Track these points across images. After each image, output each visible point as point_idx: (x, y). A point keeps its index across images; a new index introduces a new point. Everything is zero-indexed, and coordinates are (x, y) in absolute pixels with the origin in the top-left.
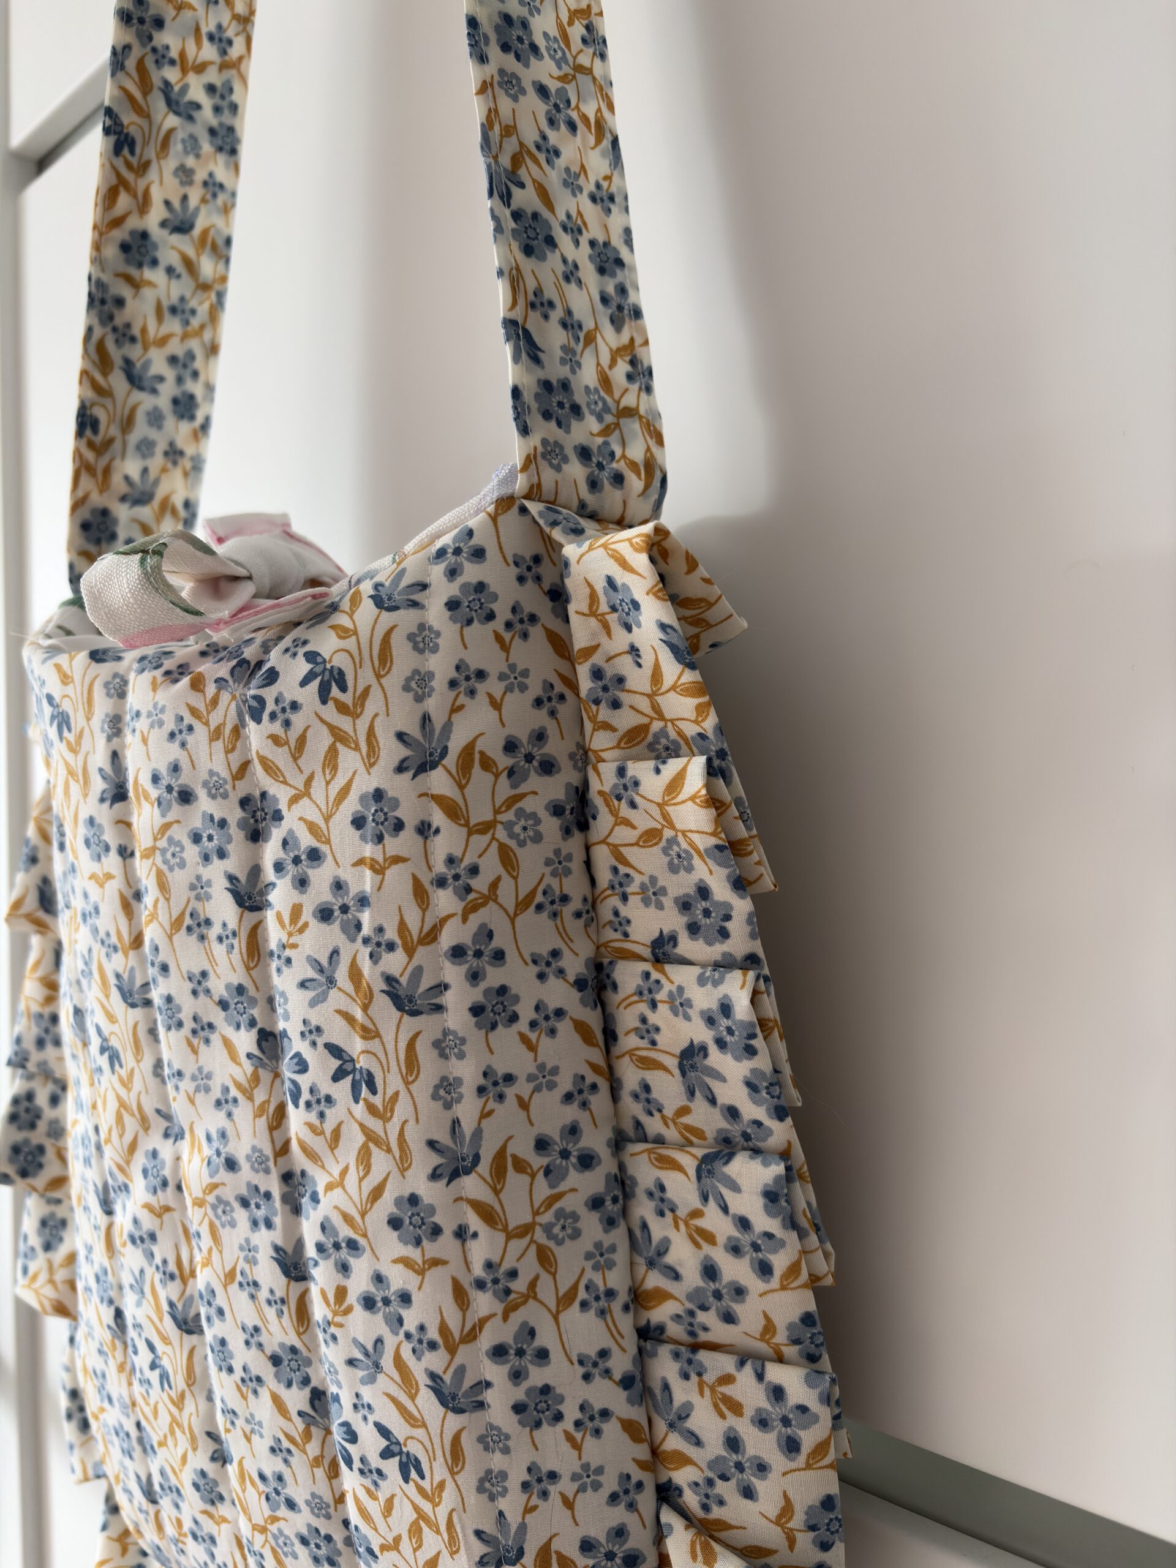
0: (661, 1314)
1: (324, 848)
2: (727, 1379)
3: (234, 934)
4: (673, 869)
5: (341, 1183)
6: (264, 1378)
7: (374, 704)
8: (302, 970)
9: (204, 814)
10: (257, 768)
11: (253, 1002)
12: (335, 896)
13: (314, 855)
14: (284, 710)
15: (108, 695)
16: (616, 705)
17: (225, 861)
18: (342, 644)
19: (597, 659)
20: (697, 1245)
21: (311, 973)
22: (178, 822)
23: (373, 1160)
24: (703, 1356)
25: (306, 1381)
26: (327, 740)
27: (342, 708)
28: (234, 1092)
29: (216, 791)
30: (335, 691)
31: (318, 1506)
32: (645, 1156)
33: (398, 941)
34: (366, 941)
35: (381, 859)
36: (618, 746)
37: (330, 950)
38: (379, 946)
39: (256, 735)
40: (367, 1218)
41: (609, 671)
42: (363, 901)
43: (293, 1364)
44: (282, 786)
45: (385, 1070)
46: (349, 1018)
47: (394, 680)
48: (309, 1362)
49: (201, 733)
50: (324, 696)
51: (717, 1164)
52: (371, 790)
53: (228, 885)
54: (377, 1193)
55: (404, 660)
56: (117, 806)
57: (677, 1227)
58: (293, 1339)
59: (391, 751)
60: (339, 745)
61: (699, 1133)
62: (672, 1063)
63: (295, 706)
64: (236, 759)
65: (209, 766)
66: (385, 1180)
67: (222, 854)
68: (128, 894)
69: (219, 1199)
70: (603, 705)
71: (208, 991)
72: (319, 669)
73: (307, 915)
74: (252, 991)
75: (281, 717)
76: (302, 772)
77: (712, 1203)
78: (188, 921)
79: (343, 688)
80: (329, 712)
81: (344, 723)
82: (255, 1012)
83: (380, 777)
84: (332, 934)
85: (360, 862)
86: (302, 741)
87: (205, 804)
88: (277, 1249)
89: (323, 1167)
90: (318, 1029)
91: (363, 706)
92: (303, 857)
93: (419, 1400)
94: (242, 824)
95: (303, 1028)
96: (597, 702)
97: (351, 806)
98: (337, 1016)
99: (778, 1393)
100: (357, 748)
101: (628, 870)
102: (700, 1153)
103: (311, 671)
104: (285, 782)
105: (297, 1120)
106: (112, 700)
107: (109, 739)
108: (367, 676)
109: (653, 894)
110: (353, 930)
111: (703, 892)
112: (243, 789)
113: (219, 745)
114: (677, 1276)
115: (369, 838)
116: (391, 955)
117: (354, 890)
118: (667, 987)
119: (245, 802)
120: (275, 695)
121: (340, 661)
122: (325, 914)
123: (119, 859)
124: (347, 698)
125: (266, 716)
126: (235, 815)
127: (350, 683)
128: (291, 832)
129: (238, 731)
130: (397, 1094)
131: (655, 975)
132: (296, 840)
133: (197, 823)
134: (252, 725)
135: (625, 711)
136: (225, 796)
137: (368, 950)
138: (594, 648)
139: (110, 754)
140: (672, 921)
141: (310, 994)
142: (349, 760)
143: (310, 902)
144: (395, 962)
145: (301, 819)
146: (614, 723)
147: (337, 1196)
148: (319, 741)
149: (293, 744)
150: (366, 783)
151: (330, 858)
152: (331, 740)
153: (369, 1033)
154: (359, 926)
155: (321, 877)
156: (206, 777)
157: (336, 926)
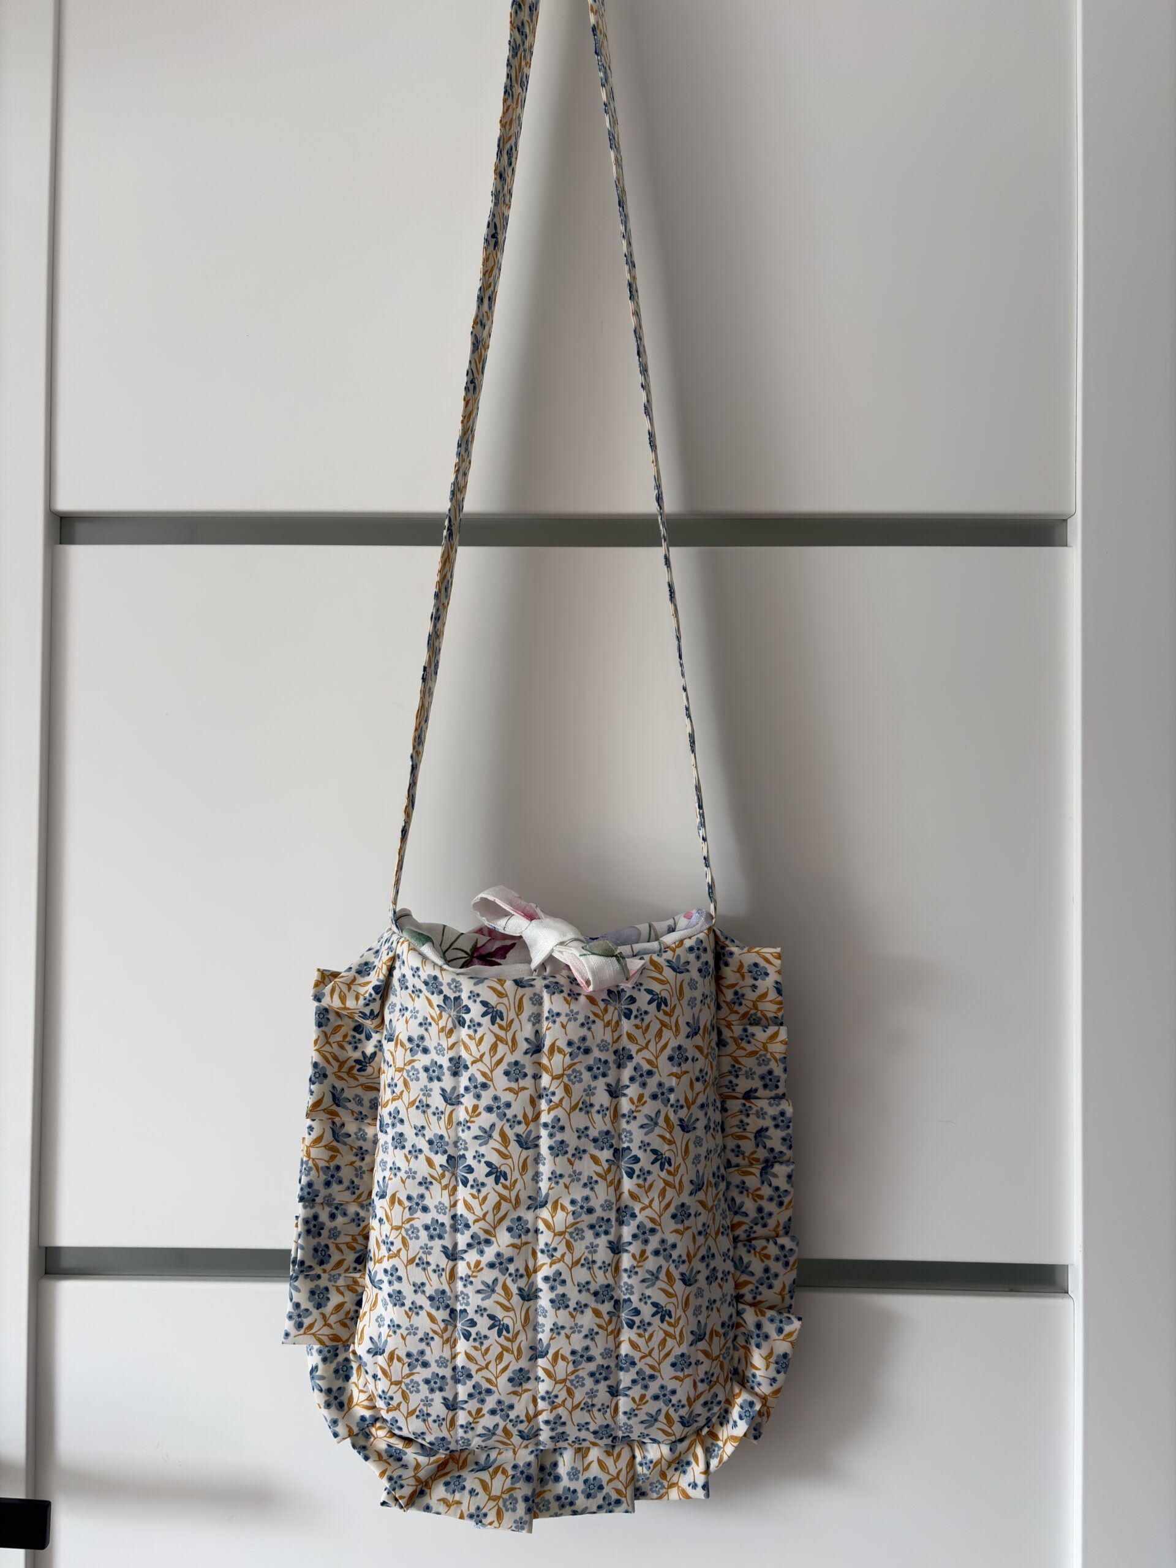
0: (740, 1232)
1: (655, 1070)
2: (765, 1248)
3: (607, 1109)
4: (759, 1065)
5: (650, 1206)
6: (588, 1303)
7: (678, 1011)
8: (641, 1119)
9: (595, 1058)
10: (625, 1039)
11: (613, 1137)
12: (659, 1089)
13: (650, 1073)
14: (641, 1014)
15: (533, 1003)
16: (741, 1004)
17: (606, 1078)
18: (663, 987)
19: (737, 988)
20: (756, 1201)
21: (646, 1121)
22: (581, 1062)
23: (667, 1193)
24: (754, 1242)
25: (612, 1298)
26: (659, 1026)
27: (666, 1013)
28: (595, 1178)
29: (603, 1047)
30: (663, 1006)
31: (607, 1354)
32: (736, 1172)
33: (685, 1104)
34: (672, 1106)
35: (679, 1073)
36: (739, 1019)
37: (657, 1110)
38: (677, 1107)
39: (626, 1025)
40: (662, 1218)
41: (740, 992)
42: (671, 1090)
43: (605, 1293)
44: (635, 1045)
45: (676, 1155)
46: (662, 1137)
47: (685, 1002)
48: (613, 1289)
49: (599, 1024)
50: (659, 1008)
51: (769, 1170)
52: (677, 1045)
53: (606, 1088)
54: (668, 1206)
55: (688, 993)
56: (534, 1056)
57: (748, 1196)
58: (611, 1281)
59: (684, 1030)
60: (663, 1028)
61: (757, 1160)
62: (752, 1136)
63: (646, 1013)
64: (616, 1035)
65: (603, 1038)
66: (671, 1200)
67: (604, 1075)
68: (535, 1096)
69: (576, 1229)
70: (737, 1004)
71: (587, 1136)
72: (656, 997)
73: (646, 1098)
74: (613, 1133)
75: (640, 1017)
76: (645, 1038)
77: (766, 1183)
78: (580, 1105)
79: (666, 1005)
80: (661, 1015)
81: (666, 1019)
82: (613, 1142)
83: (681, 1040)
84: (658, 1104)
85: (671, 1074)
86: (648, 1026)
87: (596, 1053)
88: (610, 1242)
89: (640, 1201)
90: (648, 1144)
91: (673, 1012)
92: (645, 1074)
93: (675, 1287)
94: (614, 1062)
95: (640, 1144)
96: (734, 1003)
97: (668, 1052)
98: (658, 1138)
99: (782, 1247)
100: (671, 1029)
101: (740, 1066)
102: (760, 1167)
103: (652, 998)
104: (637, 1043)
105: (628, 1184)
106: (536, 1007)
107: (534, 1024)
108: (675, 1000)
109: (750, 1075)
110: (666, 1102)
111: (770, 1072)
112: (616, 1047)
113: (609, 1029)
114: (746, 1215)
115: (675, 1064)
116: (682, 1110)
117: (667, 1085)
118: (755, 1108)
119: (615, 1052)
120: (636, 1008)
121: (664, 994)
122: (654, 1097)
123: (533, 1080)
124: (668, 1009)
125: (632, 1017)
126: (611, 1058)
127: (669, 1003)
128: (638, 1064)
129: (618, 1023)
130: (680, 1164)
131: (748, 1104)
132: (641, 1067)
133: (591, 1062)
134: (624, 1021)
135: (743, 1006)
136: (607, 1050)
137: (673, 1109)
138: (737, 984)
139: (534, 1031)
140: (757, 1083)
141: (646, 1130)
142: (667, 1034)
143: (647, 1092)
144: (683, 1113)
145: (643, 1058)
146: (739, 1011)
147: (648, 1212)
148: (655, 1026)
149: (644, 1028)
150: (674, 1043)
151: (657, 1074)
152: (660, 1026)
153: (670, 1142)
154: (669, 1100)
155: (652, 1083)
156: (599, 1042)
157: (659, 1101)
